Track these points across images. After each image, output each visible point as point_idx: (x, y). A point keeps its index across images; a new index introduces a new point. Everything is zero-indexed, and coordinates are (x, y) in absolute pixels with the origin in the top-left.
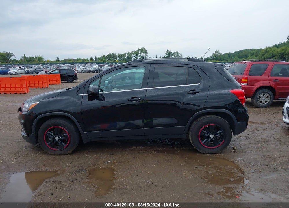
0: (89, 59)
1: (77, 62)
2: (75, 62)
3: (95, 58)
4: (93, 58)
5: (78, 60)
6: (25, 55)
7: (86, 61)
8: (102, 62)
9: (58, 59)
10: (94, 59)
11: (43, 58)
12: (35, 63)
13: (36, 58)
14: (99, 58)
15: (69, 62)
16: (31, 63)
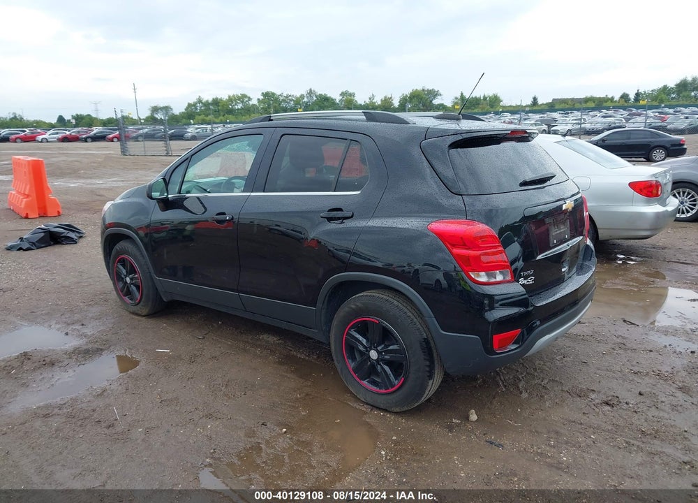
0: (617, 98)
1: (580, 106)
2: (577, 106)
3: (638, 94)
4: (627, 95)
5: (587, 100)
6: (462, 94)
7: (609, 104)
8: (655, 103)
9: (535, 99)
10: (632, 97)
11: (501, 98)
12: (480, 111)
13: (485, 98)
14: (648, 96)
15: (562, 106)
16: (472, 111)
